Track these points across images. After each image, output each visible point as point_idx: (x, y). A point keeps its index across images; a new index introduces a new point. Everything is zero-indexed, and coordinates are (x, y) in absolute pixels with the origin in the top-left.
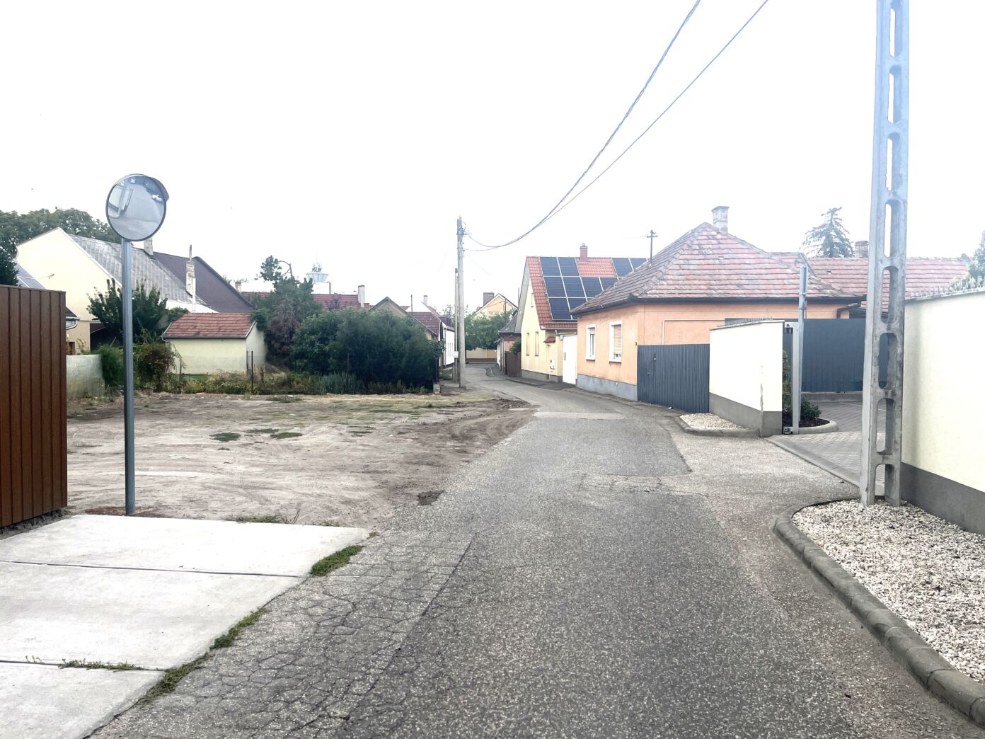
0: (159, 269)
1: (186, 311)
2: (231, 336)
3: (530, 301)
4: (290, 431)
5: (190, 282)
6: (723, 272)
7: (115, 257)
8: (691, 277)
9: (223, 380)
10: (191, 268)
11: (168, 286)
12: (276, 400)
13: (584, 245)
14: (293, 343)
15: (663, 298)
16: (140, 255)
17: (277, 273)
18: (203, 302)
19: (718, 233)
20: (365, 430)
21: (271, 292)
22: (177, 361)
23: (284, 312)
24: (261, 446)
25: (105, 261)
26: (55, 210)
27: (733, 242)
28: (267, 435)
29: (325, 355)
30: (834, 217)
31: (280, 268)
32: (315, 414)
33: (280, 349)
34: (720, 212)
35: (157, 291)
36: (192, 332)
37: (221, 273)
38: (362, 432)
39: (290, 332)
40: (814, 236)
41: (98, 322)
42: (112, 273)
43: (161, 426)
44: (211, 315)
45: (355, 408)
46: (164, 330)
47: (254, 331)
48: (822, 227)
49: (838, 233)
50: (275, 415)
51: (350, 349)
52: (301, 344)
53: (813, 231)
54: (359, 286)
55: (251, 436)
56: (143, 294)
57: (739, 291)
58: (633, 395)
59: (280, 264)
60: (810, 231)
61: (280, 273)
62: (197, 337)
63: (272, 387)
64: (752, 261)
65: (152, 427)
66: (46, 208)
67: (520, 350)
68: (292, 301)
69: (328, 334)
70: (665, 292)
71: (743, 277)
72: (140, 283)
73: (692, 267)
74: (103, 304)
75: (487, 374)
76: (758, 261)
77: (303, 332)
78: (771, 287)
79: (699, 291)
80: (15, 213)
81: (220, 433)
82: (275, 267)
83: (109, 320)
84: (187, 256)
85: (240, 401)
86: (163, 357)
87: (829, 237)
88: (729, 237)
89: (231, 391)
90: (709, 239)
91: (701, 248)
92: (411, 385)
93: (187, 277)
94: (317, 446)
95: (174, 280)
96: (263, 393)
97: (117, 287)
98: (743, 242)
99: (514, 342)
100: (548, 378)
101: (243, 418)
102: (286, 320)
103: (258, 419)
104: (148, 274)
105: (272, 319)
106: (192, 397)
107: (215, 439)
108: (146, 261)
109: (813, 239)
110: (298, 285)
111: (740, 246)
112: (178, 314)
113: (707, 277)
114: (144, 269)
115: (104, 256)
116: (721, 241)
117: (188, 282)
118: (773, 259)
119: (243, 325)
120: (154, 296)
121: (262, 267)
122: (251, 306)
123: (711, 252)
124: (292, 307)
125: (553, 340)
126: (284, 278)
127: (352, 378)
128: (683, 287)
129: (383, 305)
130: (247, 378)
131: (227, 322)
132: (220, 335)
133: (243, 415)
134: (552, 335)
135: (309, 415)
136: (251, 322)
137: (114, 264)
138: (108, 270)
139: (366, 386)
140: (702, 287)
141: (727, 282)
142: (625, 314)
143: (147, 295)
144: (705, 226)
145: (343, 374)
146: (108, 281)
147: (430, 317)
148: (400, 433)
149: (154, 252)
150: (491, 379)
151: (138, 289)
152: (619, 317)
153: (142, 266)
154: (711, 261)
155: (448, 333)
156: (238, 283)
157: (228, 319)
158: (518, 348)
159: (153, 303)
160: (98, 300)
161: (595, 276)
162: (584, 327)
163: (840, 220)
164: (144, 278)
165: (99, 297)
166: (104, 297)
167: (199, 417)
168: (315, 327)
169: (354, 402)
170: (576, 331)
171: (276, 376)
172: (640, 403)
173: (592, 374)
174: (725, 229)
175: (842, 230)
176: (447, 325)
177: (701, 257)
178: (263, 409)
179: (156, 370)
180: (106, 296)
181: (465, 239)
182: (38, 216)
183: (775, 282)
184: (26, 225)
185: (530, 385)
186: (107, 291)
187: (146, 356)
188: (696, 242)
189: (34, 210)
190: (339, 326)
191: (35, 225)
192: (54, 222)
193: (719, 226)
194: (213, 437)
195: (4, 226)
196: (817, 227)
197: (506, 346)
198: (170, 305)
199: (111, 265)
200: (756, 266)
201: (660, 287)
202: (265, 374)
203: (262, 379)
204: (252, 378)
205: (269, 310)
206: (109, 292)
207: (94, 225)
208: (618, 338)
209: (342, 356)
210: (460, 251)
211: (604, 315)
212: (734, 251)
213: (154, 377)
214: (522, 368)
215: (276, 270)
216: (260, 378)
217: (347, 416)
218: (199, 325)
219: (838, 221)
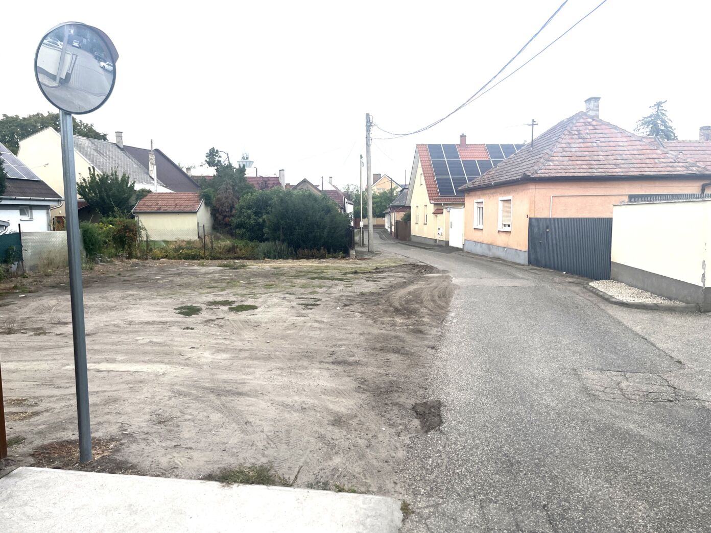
0: (128, 159)
1: (150, 192)
2: (185, 210)
3: (420, 180)
4: (245, 304)
5: (152, 169)
6: (601, 153)
7: (94, 149)
8: (573, 158)
9: (180, 248)
10: (152, 158)
11: (135, 172)
12: (225, 266)
13: (463, 135)
14: (233, 216)
15: (552, 177)
16: (114, 148)
17: (218, 161)
18: (162, 184)
19: (593, 120)
20: (312, 302)
21: (214, 175)
22: (143, 233)
23: (226, 192)
24: (222, 322)
25: (87, 154)
26: (48, 114)
27: (607, 127)
28: (226, 308)
29: (261, 226)
30: (660, 108)
31: (220, 157)
32: (262, 281)
33: (223, 220)
34: (592, 102)
35: (127, 176)
36: (155, 208)
37: (176, 163)
38: (311, 305)
39: (231, 207)
40: (643, 124)
41: (83, 200)
42: (93, 162)
43: (130, 298)
44: (169, 195)
45: (293, 274)
46: (134, 206)
47: (203, 206)
48: (650, 116)
49: (663, 121)
50: (228, 283)
51: (282, 222)
52: (240, 217)
53: (643, 120)
54: (280, 170)
55: (212, 309)
56: (117, 178)
57: (617, 170)
58: (523, 259)
59: (220, 154)
60: (640, 120)
61: (220, 161)
62: (159, 212)
63: (220, 253)
64: (625, 144)
65: (123, 298)
66: (41, 113)
67: (410, 220)
68: (231, 183)
69: (261, 209)
70: (553, 171)
71: (619, 157)
72: (114, 169)
73: (574, 150)
74: (86, 187)
75: (381, 238)
76: (629, 143)
77: (242, 207)
78: (644, 165)
79: (582, 170)
80: (17, 117)
81: (183, 305)
82: (216, 156)
83: (91, 199)
84: (149, 148)
85: (196, 268)
86: (132, 231)
87: (655, 125)
88: (602, 123)
89: (187, 257)
90: (586, 125)
91: (579, 134)
92: (332, 250)
93: (150, 165)
94: (275, 322)
95: (140, 167)
96: (214, 258)
97: (96, 173)
98: (616, 127)
99: (405, 213)
100: (436, 242)
101: (201, 286)
102: (227, 198)
103: (214, 287)
104: (120, 163)
105: (217, 197)
106: (157, 264)
107: (179, 313)
108: (118, 152)
109: (642, 127)
110: (235, 170)
111: (614, 131)
112: (144, 193)
113: (587, 158)
114: (117, 159)
115: (86, 149)
116: (596, 127)
117: (150, 169)
118: (643, 141)
119: (194, 201)
120: (125, 179)
121: (207, 157)
122: (199, 187)
123: (588, 137)
124: (231, 188)
125: (440, 211)
126: (223, 164)
127: (284, 246)
128: (568, 167)
129: (301, 185)
130: (199, 245)
131: (181, 200)
132: (176, 210)
133: (201, 283)
134: (439, 207)
135: (256, 283)
136: (200, 200)
137: (93, 155)
138: (89, 159)
139: (296, 252)
140: (584, 167)
141: (605, 162)
142: (515, 191)
143: (120, 179)
144: (581, 115)
145: (277, 242)
146: (89, 168)
147: (336, 193)
148: (345, 305)
149: (124, 146)
150: (386, 242)
151: (112, 175)
152: (509, 193)
153: (115, 156)
154: (590, 144)
155: (349, 205)
156: (188, 169)
157: (182, 197)
158: (408, 218)
159: (125, 186)
160: (82, 183)
161: (472, 159)
162: (471, 202)
163: (665, 111)
164: (117, 165)
165: (83, 181)
166: (87, 181)
167: (162, 286)
168: (251, 203)
169: (291, 268)
170: (464, 204)
171: (223, 243)
172: (531, 266)
173: (480, 240)
174: (597, 116)
175: (666, 119)
176: (348, 200)
177: (580, 140)
178: (217, 276)
179: (127, 241)
180: (88, 180)
181: (372, 129)
182: (35, 118)
183: (648, 161)
184: (27, 125)
185: (421, 248)
186: (89, 176)
187: (118, 230)
188: (575, 128)
189: (32, 114)
190: (269, 202)
191: (33, 126)
192: (47, 123)
193: (591, 113)
194: (178, 311)
195: (10, 127)
196: (646, 117)
197: (398, 216)
198: (138, 187)
199: (92, 156)
200: (629, 148)
201: (547, 167)
202: (214, 243)
203: (212, 247)
204: (204, 246)
205: (213, 190)
206: (91, 177)
207: (78, 125)
208: (507, 211)
209: (276, 228)
210: (368, 139)
211: (492, 192)
212: (609, 135)
213: (126, 247)
214: (411, 234)
215: (217, 158)
216: (210, 245)
217: (289, 284)
218: (160, 202)
219: (663, 112)
